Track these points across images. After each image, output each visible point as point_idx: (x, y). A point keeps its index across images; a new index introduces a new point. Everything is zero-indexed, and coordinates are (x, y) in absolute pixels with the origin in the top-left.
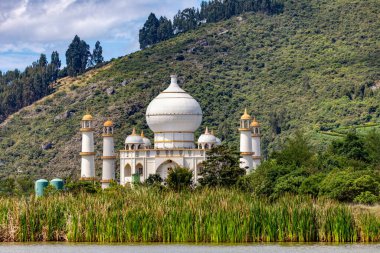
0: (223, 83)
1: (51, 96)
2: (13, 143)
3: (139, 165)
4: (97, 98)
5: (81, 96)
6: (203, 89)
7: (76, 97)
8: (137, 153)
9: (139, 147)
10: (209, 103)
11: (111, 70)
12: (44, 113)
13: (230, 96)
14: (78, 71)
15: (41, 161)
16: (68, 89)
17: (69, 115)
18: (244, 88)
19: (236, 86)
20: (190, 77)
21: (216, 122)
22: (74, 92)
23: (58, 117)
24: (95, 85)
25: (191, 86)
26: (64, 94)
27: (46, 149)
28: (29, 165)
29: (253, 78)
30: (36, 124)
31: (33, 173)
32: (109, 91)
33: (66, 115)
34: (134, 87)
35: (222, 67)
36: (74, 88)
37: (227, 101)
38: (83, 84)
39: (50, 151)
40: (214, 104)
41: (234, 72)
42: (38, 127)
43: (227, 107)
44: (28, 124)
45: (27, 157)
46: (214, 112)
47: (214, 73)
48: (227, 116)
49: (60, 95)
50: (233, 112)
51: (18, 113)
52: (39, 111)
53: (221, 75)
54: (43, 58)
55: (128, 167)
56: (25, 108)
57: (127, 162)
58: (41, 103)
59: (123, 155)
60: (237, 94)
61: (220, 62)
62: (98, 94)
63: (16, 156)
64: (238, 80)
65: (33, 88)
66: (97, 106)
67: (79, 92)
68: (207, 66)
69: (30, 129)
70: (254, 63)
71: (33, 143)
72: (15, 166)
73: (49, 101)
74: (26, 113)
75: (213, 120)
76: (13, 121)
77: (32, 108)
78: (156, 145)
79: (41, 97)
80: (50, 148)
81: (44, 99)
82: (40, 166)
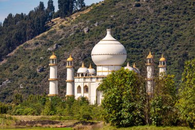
0: (167, 23)
1: (46, 33)
2: (18, 67)
3: (86, 86)
4: (77, 35)
5: (66, 33)
6: (152, 28)
7: (63, 34)
8: (85, 78)
9: (86, 75)
10: (156, 38)
11: (88, 14)
12: (40, 46)
13: (171, 33)
14: (66, 14)
15: (36, 80)
16: (58, 28)
17: (57, 47)
18: (181, 27)
19: (176, 25)
20: (144, 19)
21: (160, 52)
22: (62, 30)
23: (49, 49)
24: (76, 25)
25: (144, 26)
26: (55, 31)
27: (40, 71)
28: (28, 82)
29: (189, 19)
30: (34, 54)
31: (30, 88)
32: (85, 30)
33: (55, 47)
34: (103, 27)
35: (167, 11)
36: (62, 27)
37: (169, 36)
38: (69, 24)
39: (42, 73)
40: (160, 38)
41: (176, 15)
42: (35, 56)
43: (168, 41)
44: (29, 54)
45: (27, 77)
46: (159, 45)
47: (161, 16)
48: (168, 48)
49: (52, 32)
50: (172, 45)
51: (22, 45)
52: (37, 44)
53: (166, 17)
54: (42, 4)
55: (79, 87)
56: (27, 42)
57: (79, 84)
58: (38, 38)
59: (76, 80)
60: (176, 32)
61: (166, 8)
62: (78, 31)
63: (19, 77)
64: (178, 21)
65: (33, 27)
66: (77, 41)
67: (65, 30)
68: (157, 11)
69: (29, 57)
70: (190, 8)
71: (31, 67)
72: (18, 83)
73: (44, 37)
74: (28, 45)
75: (157, 51)
76: (18, 52)
77: (32, 42)
78: (98, 73)
79: (39, 34)
80: (43, 71)
81: (41, 35)
82: (35, 83)
